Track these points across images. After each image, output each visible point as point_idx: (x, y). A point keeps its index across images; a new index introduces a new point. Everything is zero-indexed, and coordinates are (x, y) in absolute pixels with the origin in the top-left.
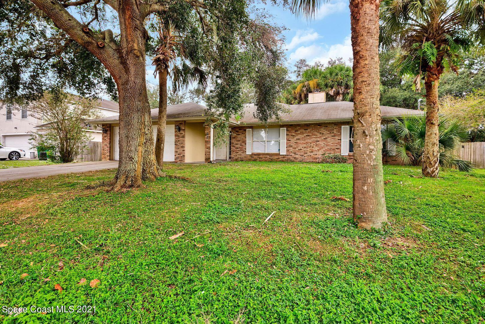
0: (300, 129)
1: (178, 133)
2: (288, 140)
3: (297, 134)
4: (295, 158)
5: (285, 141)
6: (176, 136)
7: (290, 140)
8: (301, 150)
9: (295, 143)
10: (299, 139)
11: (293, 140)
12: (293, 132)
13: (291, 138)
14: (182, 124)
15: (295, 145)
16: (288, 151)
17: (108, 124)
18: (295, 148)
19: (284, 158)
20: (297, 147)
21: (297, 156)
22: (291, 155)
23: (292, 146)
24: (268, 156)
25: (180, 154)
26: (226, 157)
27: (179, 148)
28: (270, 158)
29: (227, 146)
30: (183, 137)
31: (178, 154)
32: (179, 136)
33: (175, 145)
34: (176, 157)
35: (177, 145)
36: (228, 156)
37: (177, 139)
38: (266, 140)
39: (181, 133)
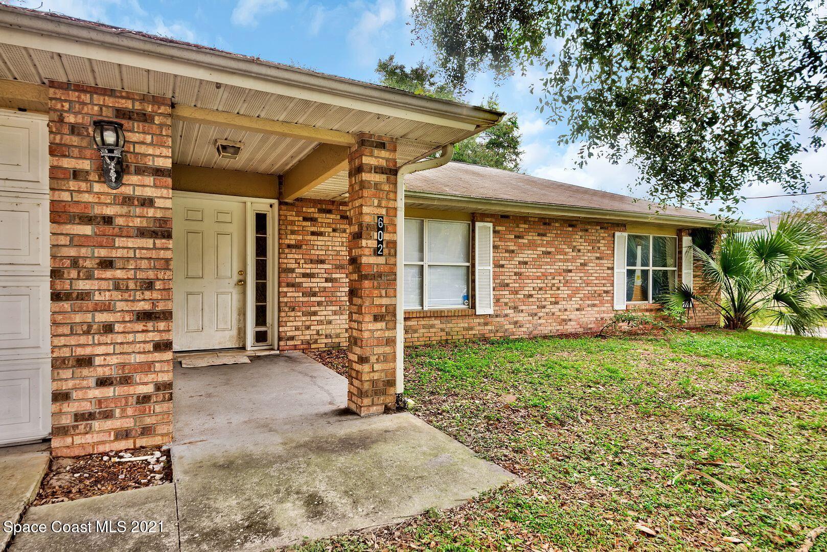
0: (527, 231)
2: (497, 265)
3: (522, 247)
4: (516, 323)
5: (491, 268)
6: (61, 213)
7: (502, 266)
8: (531, 296)
9: (516, 274)
10: (526, 263)
11: (511, 266)
12: (510, 240)
13: (505, 258)
15: (515, 281)
16: (497, 301)
18: (516, 293)
19: (486, 324)
20: (522, 288)
21: (521, 317)
22: (506, 315)
23: (507, 285)
24: (437, 322)
25: (126, 380)
26: (234, 332)
27: (108, 328)
28: (442, 330)
29: (242, 283)
30: (154, 234)
31: (103, 382)
32: (108, 220)
33: (56, 297)
34: (71, 408)
35: (84, 296)
36: (251, 329)
37: (76, 241)
38: (426, 263)
39: (127, 201)
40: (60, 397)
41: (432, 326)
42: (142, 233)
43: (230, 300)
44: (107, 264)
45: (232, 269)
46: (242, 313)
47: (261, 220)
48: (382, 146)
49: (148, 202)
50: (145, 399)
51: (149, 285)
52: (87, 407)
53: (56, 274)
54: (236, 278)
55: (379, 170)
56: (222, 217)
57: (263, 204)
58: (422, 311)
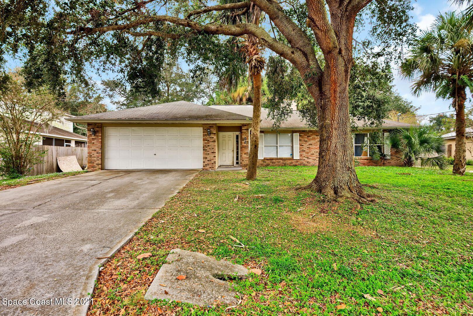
0: (312, 135)
1: (208, 137)
2: (301, 145)
3: (310, 140)
4: (308, 162)
5: (299, 146)
6: (204, 140)
7: (303, 145)
8: (313, 154)
9: (308, 148)
10: (311, 144)
11: (306, 145)
12: (306, 138)
13: (304, 143)
14: (213, 127)
15: (308, 150)
16: (301, 155)
17: (99, 123)
18: (308, 153)
19: (297, 162)
20: (310, 152)
21: (309, 160)
22: (304, 160)
23: (305, 151)
24: (281, 161)
25: (211, 161)
26: (232, 162)
27: (209, 154)
28: (283, 163)
29: (233, 151)
30: (214, 142)
31: (208, 161)
32: (209, 140)
33: (203, 150)
34: (205, 163)
35: (206, 150)
36: (235, 161)
37: (206, 143)
38: (278, 145)
39: (211, 138)
40: (204, 162)
41: (280, 162)
42: (212, 142)
43: (231, 155)
44: (209, 146)
45: (231, 148)
46: (233, 157)
47: (237, 136)
48: (246, 126)
49: (213, 138)
50: (213, 163)
51: (213, 149)
52: (207, 164)
53: (203, 147)
54: (232, 150)
55: (245, 130)
56: (229, 137)
57: (238, 133)
58: (277, 158)
